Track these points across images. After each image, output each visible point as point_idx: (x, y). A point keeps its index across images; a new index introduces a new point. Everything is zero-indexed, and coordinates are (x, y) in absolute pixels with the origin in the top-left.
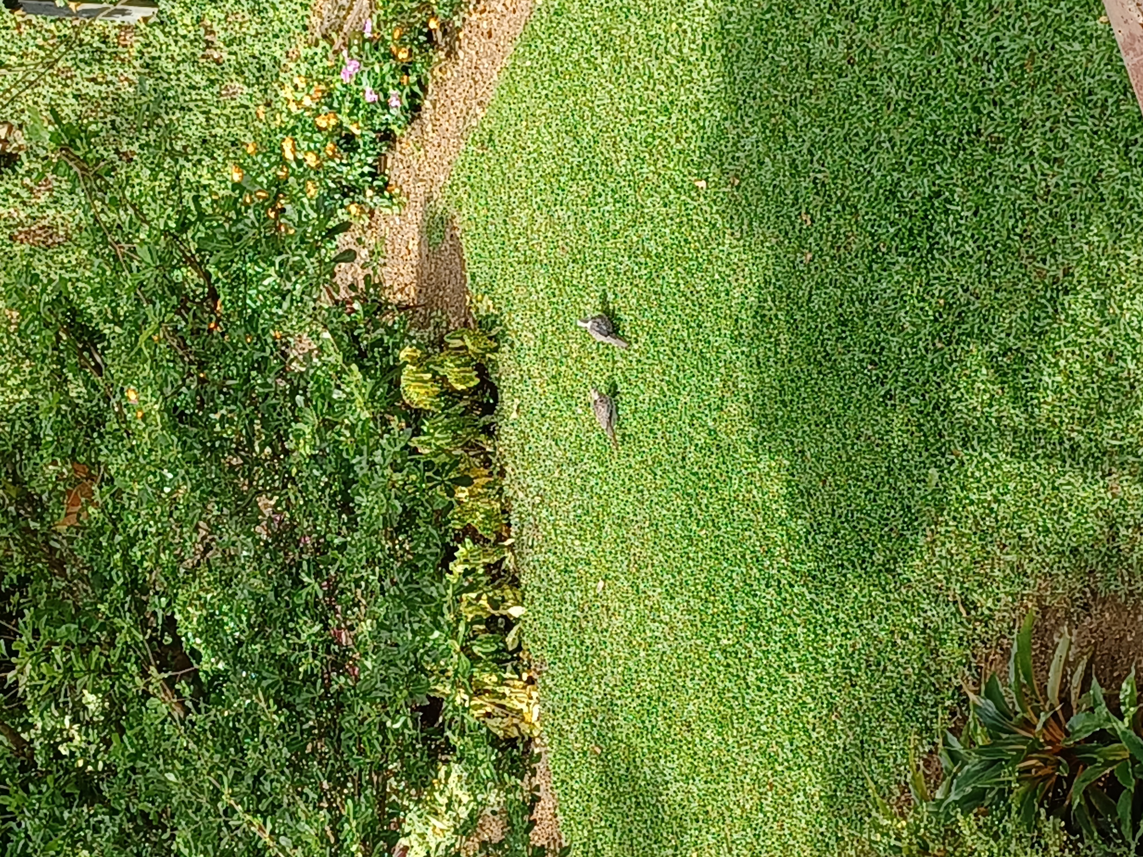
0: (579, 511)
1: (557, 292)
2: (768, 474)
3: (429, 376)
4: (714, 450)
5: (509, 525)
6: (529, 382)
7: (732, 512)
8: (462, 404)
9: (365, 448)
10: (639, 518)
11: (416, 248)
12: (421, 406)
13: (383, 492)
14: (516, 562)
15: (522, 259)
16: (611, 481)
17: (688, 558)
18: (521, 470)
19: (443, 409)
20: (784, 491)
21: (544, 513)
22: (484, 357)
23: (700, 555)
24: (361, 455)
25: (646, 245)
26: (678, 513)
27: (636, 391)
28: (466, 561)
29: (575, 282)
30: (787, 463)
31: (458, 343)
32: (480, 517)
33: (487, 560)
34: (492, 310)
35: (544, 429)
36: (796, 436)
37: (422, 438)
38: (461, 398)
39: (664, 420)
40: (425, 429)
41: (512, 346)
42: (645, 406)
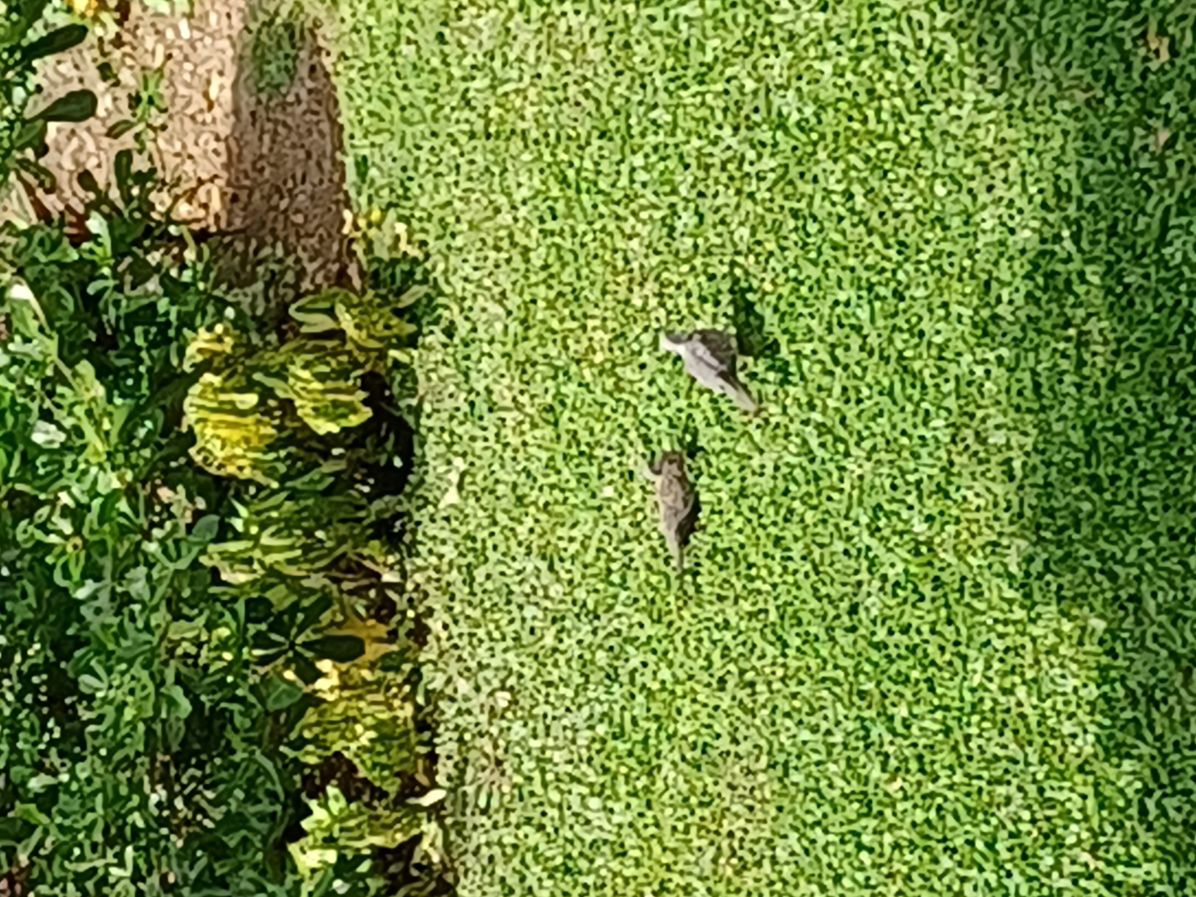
0: (601, 729)
1: (560, 207)
2: (1052, 650)
3: (251, 399)
4: (926, 589)
5: (433, 758)
6: (490, 419)
7: (968, 738)
8: (327, 467)
9: (107, 563)
10: (744, 748)
11: (227, 94)
12: (231, 469)
13: (146, 666)
14: (447, 845)
15: (479, 126)
16: (680, 657)
17: (860, 847)
18: (464, 627)
19: (283, 479)
20: (1092, 692)
21: (518, 730)
22: (382, 355)
23: (888, 838)
24: (98, 579)
25: (776, 101)
26: (838, 738)
27: (742, 448)
28: (329, 841)
29: (603, 185)
30: (1100, 625)
31: (323, 323)
32: (366, 737)
33: (378, 841)
34: (403, 246)
35: (522, 530)
36: (1121, 562)
37: (233, 547)
38: (327, 455)
39: (810, 517)
40: (238, 524)
41: (450, 332)
42: (766, 483)
